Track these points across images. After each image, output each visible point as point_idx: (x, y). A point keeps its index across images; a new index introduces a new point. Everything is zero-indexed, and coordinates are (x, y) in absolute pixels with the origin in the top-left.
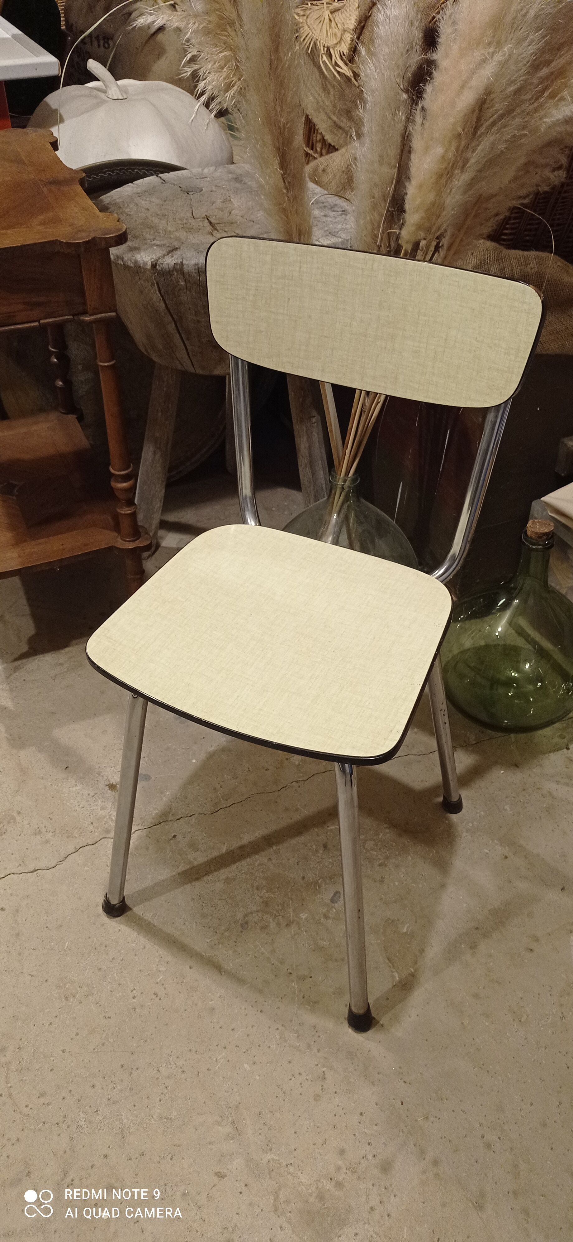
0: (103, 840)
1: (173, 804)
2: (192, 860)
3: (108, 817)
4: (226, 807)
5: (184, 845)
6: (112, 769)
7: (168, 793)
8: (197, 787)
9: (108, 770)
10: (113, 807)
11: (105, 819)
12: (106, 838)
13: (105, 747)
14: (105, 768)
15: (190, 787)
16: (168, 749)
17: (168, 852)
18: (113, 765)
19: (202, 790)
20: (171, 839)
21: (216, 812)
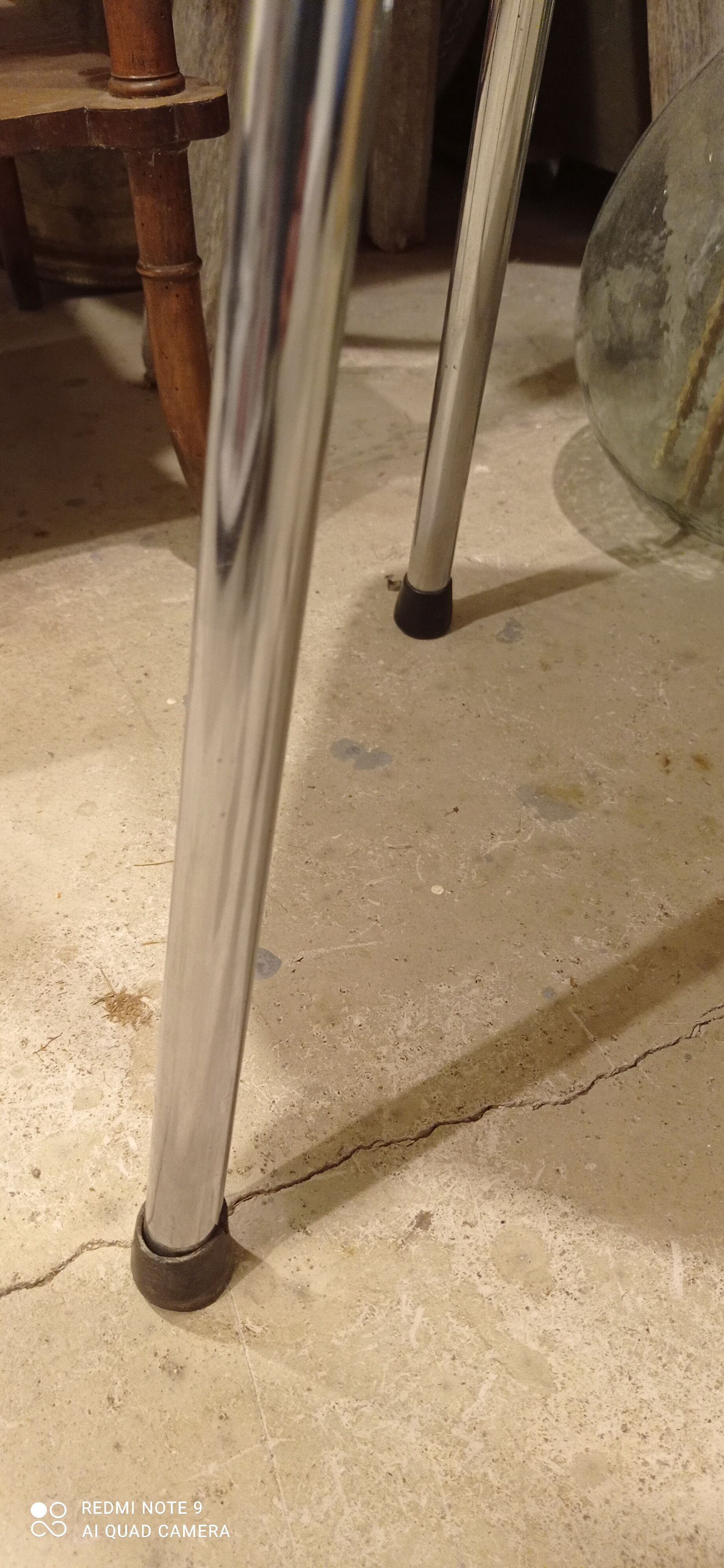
0: (87, 1254)
1: (389, 1066)
2: (534, 1346)
3: (107, 1140)
4: (621, 1070)
5: (478, 1267)
6: (119, 934)
7: (357, 1022)
8: (475, 991)
9: (103, 940)
10: (127, 1092)
11: (96, 1152)
12: (101, 1243)
13: (90, 856)
14: (90, 934)
15: (444, 990)
16: (328, 852)
17: (405, 1309)
18: (120, 921)
19: (498, 1002)
20: (411, 1236)
21: (583, 1093)
